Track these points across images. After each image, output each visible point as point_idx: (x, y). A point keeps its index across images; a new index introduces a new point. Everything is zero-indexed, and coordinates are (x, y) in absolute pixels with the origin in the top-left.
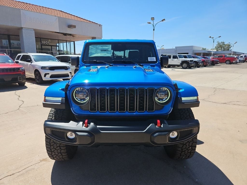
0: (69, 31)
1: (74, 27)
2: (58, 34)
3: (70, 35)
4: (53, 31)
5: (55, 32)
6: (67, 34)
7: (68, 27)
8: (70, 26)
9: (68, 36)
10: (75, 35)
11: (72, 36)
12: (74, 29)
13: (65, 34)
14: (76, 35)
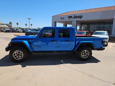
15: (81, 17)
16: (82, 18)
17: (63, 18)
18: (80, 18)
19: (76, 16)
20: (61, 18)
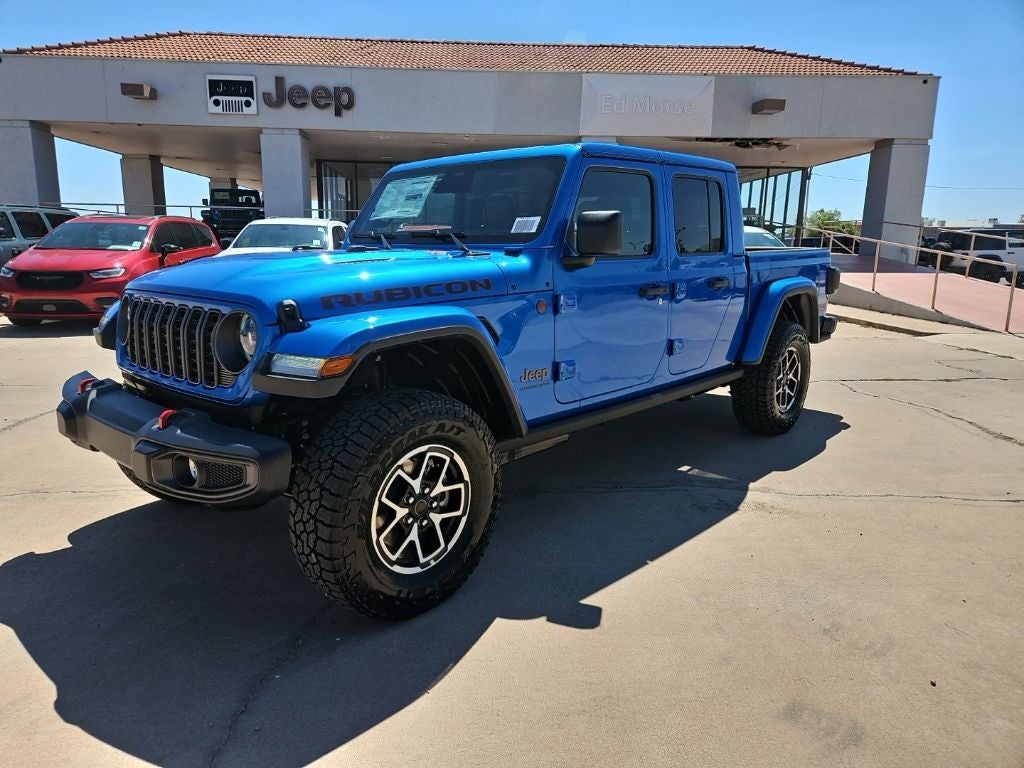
0: (757, 127)
1: (779, 105)
2: (711, 144)
3: (766, 141)
4: (686, 135)
5: (697, 139)
6: (750, 139)
7: (753, 113)
8: (760, 107)
9: (756, 148)
10: (785, 143)
11: (774, 148)
12: (779, 115)
13: (743, 143)
14: (787, 139)
15: (340, 100)
16: (350, 106)
17: (154, 95)
18: (338, 113)
19: (289, 83)
20: (131, 90)
